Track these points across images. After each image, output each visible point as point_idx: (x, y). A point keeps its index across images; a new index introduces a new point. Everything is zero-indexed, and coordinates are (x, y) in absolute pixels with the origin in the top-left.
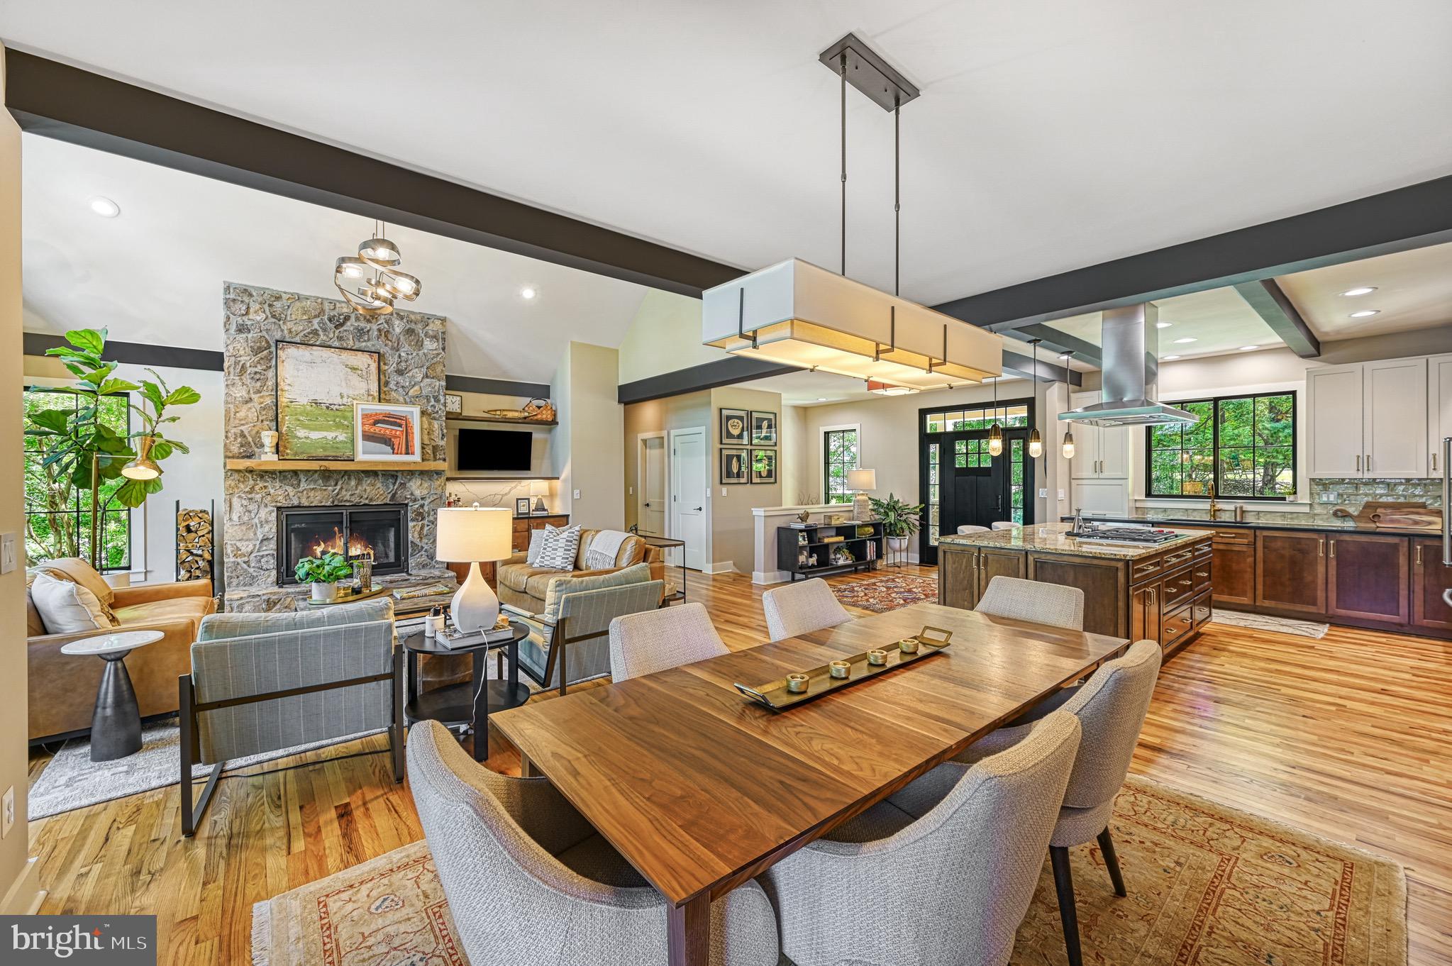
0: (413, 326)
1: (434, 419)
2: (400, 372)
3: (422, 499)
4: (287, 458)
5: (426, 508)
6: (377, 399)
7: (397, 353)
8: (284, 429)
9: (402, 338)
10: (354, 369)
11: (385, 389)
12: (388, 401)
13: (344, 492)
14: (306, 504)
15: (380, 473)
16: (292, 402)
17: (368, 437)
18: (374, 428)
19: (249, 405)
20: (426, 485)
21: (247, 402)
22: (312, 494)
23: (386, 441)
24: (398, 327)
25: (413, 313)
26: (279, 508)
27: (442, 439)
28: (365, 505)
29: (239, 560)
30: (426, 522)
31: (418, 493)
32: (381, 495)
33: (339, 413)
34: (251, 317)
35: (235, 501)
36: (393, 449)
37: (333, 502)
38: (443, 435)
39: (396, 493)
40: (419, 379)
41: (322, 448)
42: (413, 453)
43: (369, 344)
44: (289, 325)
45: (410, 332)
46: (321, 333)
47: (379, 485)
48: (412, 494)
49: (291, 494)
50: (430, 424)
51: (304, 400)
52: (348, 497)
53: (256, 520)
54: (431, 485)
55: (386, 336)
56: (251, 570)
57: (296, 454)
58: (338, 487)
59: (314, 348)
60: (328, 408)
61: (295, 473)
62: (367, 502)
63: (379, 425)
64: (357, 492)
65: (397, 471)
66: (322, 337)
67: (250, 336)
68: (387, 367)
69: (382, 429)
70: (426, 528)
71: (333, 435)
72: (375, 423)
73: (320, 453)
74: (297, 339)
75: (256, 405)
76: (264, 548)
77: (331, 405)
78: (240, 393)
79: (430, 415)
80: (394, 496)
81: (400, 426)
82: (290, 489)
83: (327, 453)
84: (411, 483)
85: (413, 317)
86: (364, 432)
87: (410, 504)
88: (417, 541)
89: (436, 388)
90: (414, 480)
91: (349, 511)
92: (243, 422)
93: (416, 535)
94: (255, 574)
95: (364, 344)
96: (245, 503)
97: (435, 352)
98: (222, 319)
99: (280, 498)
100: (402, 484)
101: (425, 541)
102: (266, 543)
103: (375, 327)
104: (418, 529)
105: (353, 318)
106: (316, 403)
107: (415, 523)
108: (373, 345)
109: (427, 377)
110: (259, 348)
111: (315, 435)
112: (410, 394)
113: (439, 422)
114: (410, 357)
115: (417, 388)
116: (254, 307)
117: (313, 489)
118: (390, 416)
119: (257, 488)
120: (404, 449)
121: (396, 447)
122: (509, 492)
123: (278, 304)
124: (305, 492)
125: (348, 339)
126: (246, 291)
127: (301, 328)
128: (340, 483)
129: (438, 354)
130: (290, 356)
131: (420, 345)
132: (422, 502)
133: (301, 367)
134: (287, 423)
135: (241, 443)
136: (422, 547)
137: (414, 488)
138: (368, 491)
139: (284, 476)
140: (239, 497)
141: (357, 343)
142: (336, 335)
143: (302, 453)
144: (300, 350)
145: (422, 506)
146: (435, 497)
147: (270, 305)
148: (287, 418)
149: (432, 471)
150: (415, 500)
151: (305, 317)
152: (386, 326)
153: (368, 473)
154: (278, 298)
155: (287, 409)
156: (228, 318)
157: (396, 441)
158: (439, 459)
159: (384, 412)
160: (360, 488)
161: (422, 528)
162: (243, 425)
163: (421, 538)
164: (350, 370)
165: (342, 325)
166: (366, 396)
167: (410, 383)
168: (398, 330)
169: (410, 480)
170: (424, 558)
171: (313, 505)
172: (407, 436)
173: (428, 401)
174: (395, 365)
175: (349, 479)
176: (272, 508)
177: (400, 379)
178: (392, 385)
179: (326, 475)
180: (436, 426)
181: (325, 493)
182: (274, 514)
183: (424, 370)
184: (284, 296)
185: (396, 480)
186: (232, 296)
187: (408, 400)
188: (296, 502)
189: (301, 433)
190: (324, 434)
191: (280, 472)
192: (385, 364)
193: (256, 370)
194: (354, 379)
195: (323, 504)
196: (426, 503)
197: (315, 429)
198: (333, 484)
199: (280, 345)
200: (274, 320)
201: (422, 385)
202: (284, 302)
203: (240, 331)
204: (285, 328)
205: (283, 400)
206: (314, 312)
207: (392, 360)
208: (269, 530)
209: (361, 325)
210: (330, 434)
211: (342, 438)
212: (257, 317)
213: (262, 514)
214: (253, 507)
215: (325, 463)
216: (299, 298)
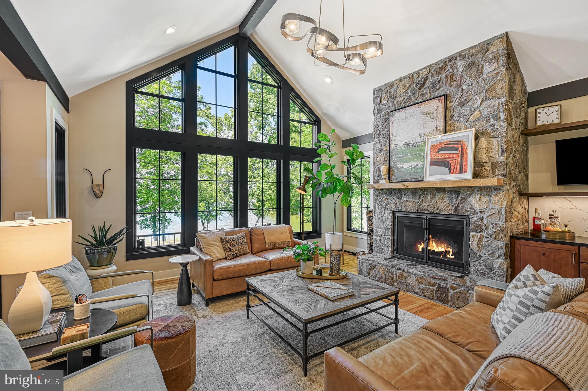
0: (474, 58)
1: (494, 137)
2: (462, 105)
3: (481, 212)
4: (393, 181)
5: (485, 221)
6: (442, 132)
7: (460, 89)
8: (392, 164)
9: (464, 74)
10: (428, 114)
11: (451, 121)
13: (424, 204)
14: (404, 210)
15: (447, 189)
16: (395, 147)
17: (434, 163)
18: (438, 154)
19: (382, 153)
20: (484, 199)
21: (381, 151)
22: (407, 204)
23: (446, 164)
24: (460, 65)
25: (474, 47)
26: (394, 212)
27: (502, 155)
28: (436, 214)
29: (377, 238)
30: (484, 234)
31: (477, 207)
32: (447, 207)
33: (419, 148)
34: (382, 103)
35: (377, 205)
36: (450, 170)
37: (418, 210)
38: (503, 151)
39: (458, 206)
40: (478, 104)
41: (409, 173)
42: (466, 172)
43: (440, 91)
44: (398, 99)
45: (470, 66)
46: (412, 97)
47: (446, 199)
48: (471, 207)
49: (398, 203)
50: (489, 142)
51: (401, 144)
52: (426, 207)
53: (384, 217)
54: (490, 200)
55: (452, 79)
56: (382, 245)
57: (396, 179)
58: (421, 200)
59: (407, 108)
60: (412, 146)
61: (400, 190)
62: (438, 211)
63: (442, 152)
64: (431, 204)
65: (459, 188)
66: (413, 99)
67: (381, 114)
68: (452, 104)
69: (445, 154)
70: (485, 240)
71: (415, 164)
72: (438, 152)
73: (408, 177)
74: (401, 107)
75: (384, 152)
76: (387, 234)
77: (414, 143)
78: (378, 147)
79: (489, 134)
80: (457, 208)
81: (457, 149)
82: (397, 200)
83: (412, 177)
84: (471, 198)
85: (473, 51)
86: (431, 158)
87: (470, 216)
88: (476, 250)
89: (496, 107)
90: (473, 196)
91: (428, 217)
92: (379, 163)
93: (475, 244)
94: (383, 248)
95: (437, 92)
96: (380, 207)
97: (495, 72)
98: (373, 109)
99: (393, 205)
100: (462, 198)
101: (483, 251)
102: (387, 231)
103: (443, 75)
104: (477, 239)
105: (430, 77)
106: (407, 144)
107: (474, 233)
108: (443, 90)
109: (487, 100)
110: (385, 119)
111: (406, 166)
112: (470, 120)
113: (499, 139)
114: (471, 87)
115: (477, 112)
116: (384, 96)
117: (408, 201)
118: (450, 143)
119: (384, 199)
120: (458, 169)
121: (452, 168)
123: (393, 90)
124: (404, 203)
125: (427, 94)
126: (380, 90)
127: (402, 98)
128: (422, 197)
129: (498, 73)
130: (397, 116)
132: (480, 215)
133: (400, 124)
134: (394, 158)
135: (378, 174)
136: (481, 257)
137: (473, 202)
138: (438, 203)
139: (395, 193)
140: (378, 204)
141: (432, 94)
142: (420, 94)
143: (400, 178)
144: (401, 112)
145: (482, 219)
146: (494, 211)
147: (390, 92)
148: (393, 157)
149: (490, 187)
150: (475, 214)
151: (404, 91)
152: (451, 70)
153: (442, 190)
154: (393, 86)
155: (393, 151)
156: (375, 108)
157: (452, 163)
158: (498, 175)
159: (445, 141)
160: (433, 201)
161: (481, 239)
162: (379, 164)
163: (480, 248)
164: (425, 116)
165: (423, 85)
166: (435, 131)
167: (470, 110)
168: (460, 69)
169: (470, 195)
170: (482, 267)
171: (407, 211)
172: (461, 157)
174: (458, 100)
175: (427, 194)
176: (390, 211)
177: (461, 110)
178: (456, 118)
179: (414, 191)
180: (495, 144)
181: (414, 203)
182: (391, 215)
183: (483, 94)
184: (395, 83)
185: (459, 194)
186: (376, 95)
187: (469, 126)
188: (400, 209)
189: (399, 165)
190: (410, 164)
191: (393, 190)
192: (450, 102)
193: (385, 132)
194: (429, 120)
195: (412, 211)
196: (485, 217)
197: (406, 162)
198: (418, 198)
199: (392, 113)
200: (391, 100)
201: (481, 108)
202: (395, 87)
203: (378, 113)
204: (395, 102)
205: (392, 146)
206: (408, 86)
207: (456, 97)
208: (388, 224)
209: (434, 79)
210: (413, 164)
211: (420, 165)
212: (384, 102)
213: (386, 215)
214: (382, 210)
215: (406, 184)
216: (401, 80)
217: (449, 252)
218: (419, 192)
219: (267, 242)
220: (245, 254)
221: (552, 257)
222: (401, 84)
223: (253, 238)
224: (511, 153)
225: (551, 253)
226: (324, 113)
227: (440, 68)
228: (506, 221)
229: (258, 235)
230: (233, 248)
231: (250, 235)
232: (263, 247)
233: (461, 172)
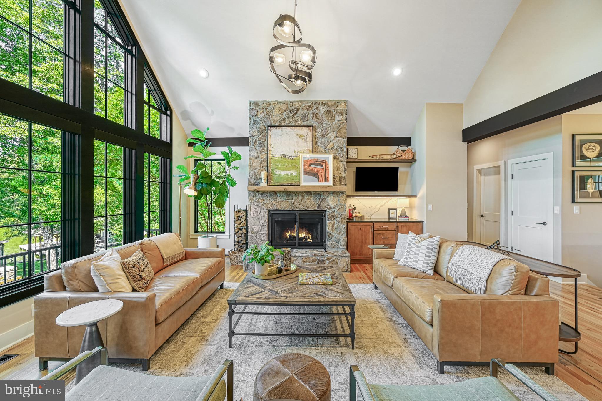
0: (330, 108)
1: (340, 161)
2: (323, 136)
3: (334, 207)
4: (272, 185)
5: (336, 213)
6: (311, 152)
7: (322, 125)
8: (270, 170)
9: (324, 116)
10: (301, 136)
11: (316, 146)
12: (317, 152)
13: (296, 203)
14: (280, 209)
15: (313, 193)
16: (273, 156)
17: (307, 173)
18: (310, 168)
19: (258, 159)
20: (336, 199)
21: (257, 158)
22: (282, 203)
23: (315, 175)
24: (322, 110)
25: (330, 101)
26: (269, 210)
27: (345, 172)
28: (305, 210)
29: (253, 235)
30: (335, 221)
31: (331, 204)
32: (313, 205)
33: (293, 161)
34: (258, 116)
35: (252, 206)
36: (318, 179)
37: (291, 208)
38: (345, 170)
39: (320, 204)
40: (332, 139)
41: (286, 179)
42: (328, 181)
43: (308, 122)
44: (274, 117)
45: (328, 112)
46: (287, 119)
47: (312, 199)
48: (328, 205)
49: (274, 203)
50: (338, 164)
51: (278, 155)
52: (297, 206)
53: (260, 216)
54: (338, 200)
55: (316, 116)
56: (258, 240)
57: (275, 183)
58: (293, 200)
59: (284, 127)
60: (289, 158)
61: (275, 192)
62: (306, 208)
63: (312, 166)
64: (302, 203)
65: (321, 192)
66: (287, 122)
67: (258, 125)
68: (316, 134)
69: (314, 168)
70: (336, 225)
71: (291, 172)
72: (310, 166)
73: (285, 182)
74: (277, 124)
75: (260, 159)
76: (263, 230)
77: (290, 156)
78: (254, 154)
79: (338, 159)
80: (319, 205)
81: (322, 166)
82: (273, 201)
83: (288, 182)
84: (328, 199)
85: (329, 103)
86: (304, 170)
87: (327, 211)
88: (331, 232)
89: (342, 143)
90: (329, 197)
91: (298, 213)
92: (255, 168)
93: (330, 228)
94: (259, 242)
95: (306, 122)
96: (256, 207)
97: (341, 122)
98: (248, 119)
99: (269, 205)
100: (323, 199)
101: (335, 232)
102: (263, 227)
103: (311, 112)
104: (331, 225)
105: (301, 110)
106: (284, 156)
107: (330, 221)
108: (310, 122)
109: (337, 137)
110: (262, 131)
111: (283, 173)
112: (328, 148)
113: (343, 163)
114: (328, 126)
115: (331, 144)
116: (260, 111)
117: (283, 201)
118: (317, 160)
119: (260, 200)
120: (324, 179)
121: (320, 178)
122: (384, 204)
123: (269, 108)
124: (279, 202)
125: (299, 121)
126: (257, 104)
127: (278, 118)
128: (294, 198)
129: (343, 123)
130: (274, 132)
131: (333, 119)
132: (333, 209)
133: (277, 138)
134: (272, 166)
135: (254, 178)
136: (333, 236)
137: (329, 201)
138: (307, 203)
139: (271, 194)
140: (254, 204)
141: (302, 122)
142: (293, 119)
143: (278, 182)
144: (278, 129)
145: (334, 212)
146: (341, 207)
147: (266, 109)
148: (272, 165)
149: (339, 192)
150: (330, 208)
151: (280, 112)
152: (316, 110)
153: (309, 193)
154: (269, 105)
155: (271, 160)
156: (250, 118)
157: (320, 175)
158: (343, 184)
159: (316, 159)
160: (303, 201)
161: (333, 225)
162: (255, 169)
163: (333, 230)
164: (299, 137)
165: (296, 113)
166: (306, 150)
167: (328, 141)
168: (322, 112)
169: (327, 197)
170: (334, 242)
171: (282, 209)
172: (325, 171)
173: (337, 151)
174: (320, 132)
175: (298, 196)
176: (266, 210)
177: (323, 139)
178: (319, 144)
179: (288, 194)
180: (341, 165)
181: (288, 203)
182: (267, 213)
183: (335, 133)
184: (272, 103)
185: (321, 196)
186: (251, 107)
187: (327, 151)
188: (275, 208)
189: (277, 172)
190: (287, 172)
191: (269, 192)
192: (315, 132)
193: (261, 142)
194: (301, 141)
195: (287, 209)
196: (336, 210)
197: (283, 170)
198: (291, 198)
199: (269, 128)
200: (267, 116)
201: (334, 141)
202: (272, 106)
203: (254, 124)
204: (272, 119)
205: (270, 155)
206: (284, 109)
207: (319, 129)
208: (265, 221)
209: (305, 112)
210: (289, 172)
211: (295, 174)
212: (261, 116)
213: (262, 213)
214: (258, 209)
215: (286, 187)
216: (277, 103)
217: (309, 237)
218: (292, 194)
219: (165, 257)
220: (152, 278)
221: (364, 230)
222: (277, 106)
225: (363, 227)
227: (309, 106)
229: (152, 251)
230: (143, 274)
232: (160, 265)
233: (326, 181)
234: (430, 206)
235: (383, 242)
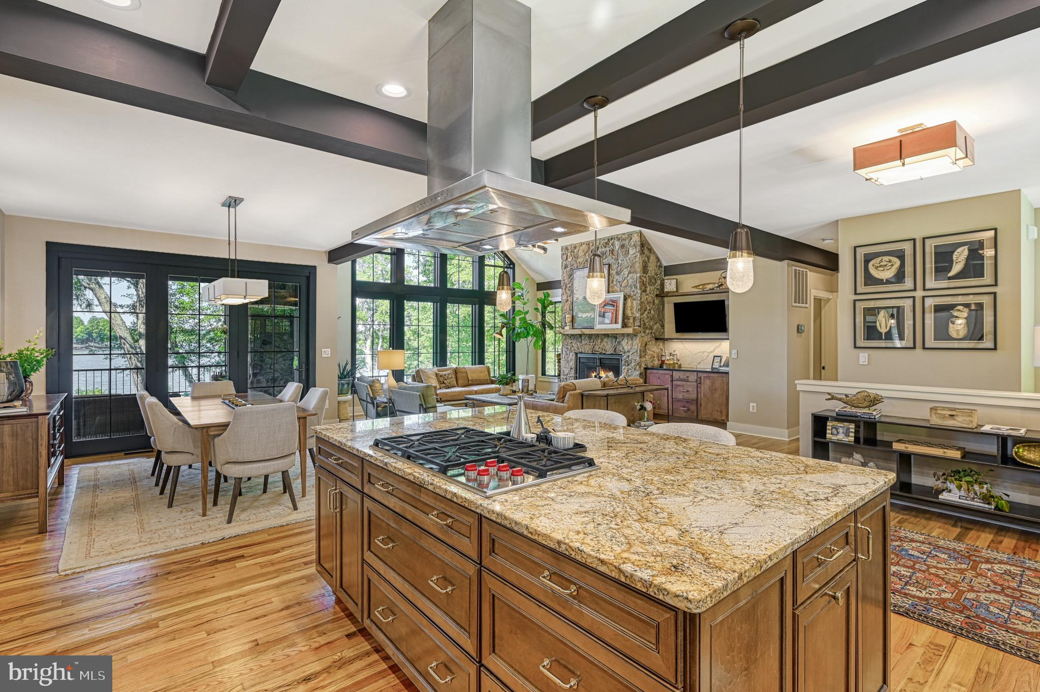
0: (624, 242)
1: (634, 300)
2: (618, 274)
3: (628, 352)
4: (575, 328)
5: (630, 358)
6: (607, 292)
7: (617, 262)
8: (574, 313)
9: (619, 251)
11: (612, 285)
12: (613, 292)
13: (596, 346)
14: (584, 352)
15: (610, 335)
16: (577, 299)
17: (601, 315)
18: (604, 309)
20: (629, 343)
21: (567, 302)
22: (585, 347)
24: (617, 244)
25: (624, 234)
26: (576, 354)
27: (638, 312)
28: (604, 354)
29: (564, 377)
30: (629, 367)
31: (626, 348)
32: (610, 348)
34: (568, 260)
37: (592, 352)
38: (638, 310)
40: (626, 275)
41: (586, 322)
42: (618, 323)
44: (579, 259)
45: (623, 246)
47: (609, 342)
48: (623, 348)
49: (579, 346)
50: (632, 303)
51: (581, 298)
52: (597, 349)
53: (569, 359)
54: (632, 343)
55: (612, 253)
56: (567, 382)
57: (577, 326)
58: (594, 343)
59: (585, 269)
61: (580, 335)
62: (605, 352)
63: (606, 307)
64: (601, 346)
65: (616, 334)
67: (567, 269)
68: (612, 271)
69: (607, 309)
70: (630, 371)
72: (603, 307)
73: (585, 325)
74: (581, 267)
75: (569, 302)
76: (571, 373)
78: (565, 297)
79: (631, 297)
80: (615, 349)
81: (614, 306)
82: (578, 343)
83: (588, 325)
84: (623, 342)
85: (624, 237)
86: (599, 311)
87: (623, 355)
89: (635, 279)
91: (599, 357)
92: (566, 311)
96: (567, 350)
99: (576, 348)
100: (618, 342)
102: (571, 370)
103: (608, 249)
105: (600, 248)
106: (585, 300)
107: (624, 367)
108: (607, 260)
109: (631, 273)
110: (570, 274)
111: (584, 315)
112: (622, 286)
113: (637, 301)
114: (623, 262)
115: (626, 281)
116: (569, 254)
117: (586, 344)
118: (611, 300)
119: (569, 343)
120: (614, 321)
123: (576, 251)
124: (583, 346)
126: (567, 249)
127: (582, 260)
128: (595, 341)
129: (636, 256)
130: (578, 274)
131: (627, 253)
132: (628, 354)
133: (579, 280)
134: (575, 308)
135: (565, 321)
137: (624, 345)
138: (605, 346)
139: (577, 337)
140: (565, 347)
143: (579, 325)
144: (580, 271)
145: (628, 357)
146: (634, 351)
147: (573, 252)
149: (632, 334)
150: (625, 353)
151: (583, 254)
152: (612, 246)
153: (607, 336)
154: (575, 248)
155: (575, 303)
156: (562, 263)
157: (611, 316)
158: (637, 326)
160: (602, 344)
161: (628, 371)
162: (566, 313)
167: (622, 278)
168: (617, 247)
169: (623, 340)
171: (586, 352)
172: (616, 312)
173: (631, 288)
174: (616, 269)
175: (598, 339)
176: (573, 353)
177: (617, 277)
178: (615, 283)
179: (590, 336)
180: (635, 304)
181: (590, 346)
182: (574, 356)
183: (629, 269)
184: (577, 246)
185: (616, 339)
186: (563, 252)
187: (621, 290)
188: (581, 351)
189: (580, 315)
190: (586, 315)
191: (575, 335)
193: (570, 285)
195: (589, 352)
196: (630, 355)
197: (583, 313)
198: (592, 341)
199: (575, 271)
200: (574, 259)
201: (628, 278)
202: (577, 249)
203: (565, 268)
204: (578, 261)
205: (575, 299)
206: (586, 250)
207: (614, 267)
208: (572, 364)
209: (603, 250)
210: (589, 315)
211: (593, 316)
212: (570, 260)
213: (571, 355)
214: (568, 352)
215: (583, 330)
216: (581, 244)
218: (594, 337)
219: (470, 378)
220: (454, 387)
221: (662, 379)
222: (581, 248)
223: (458, 375)
224: (645, 311)
225: (662, 376)
226: (518, 258)
227: (606, 243)
228: (640, 357)
229: (462, 373)
230: (445, 381)
231: (456, 373)
232: (466, 383)
233: (616, 323)
234: (734, 352)
235: (683, 395)
